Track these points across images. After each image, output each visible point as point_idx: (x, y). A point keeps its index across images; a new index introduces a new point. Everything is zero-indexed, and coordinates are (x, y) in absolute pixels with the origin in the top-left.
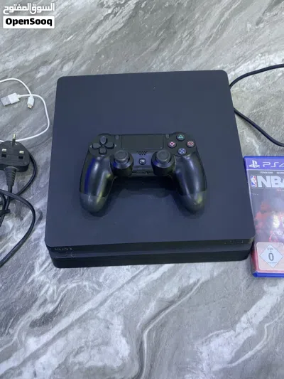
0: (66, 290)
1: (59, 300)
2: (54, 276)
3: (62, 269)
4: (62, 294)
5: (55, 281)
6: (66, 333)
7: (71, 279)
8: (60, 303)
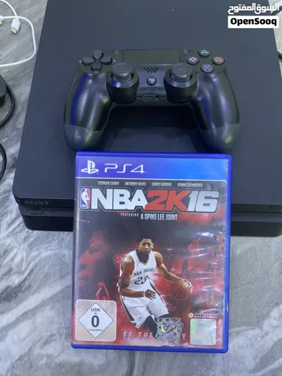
0: (38, 258)
1: (28, 271)
2: (25, 239)
3: (36, 231)
4: (32, 264)
5: (25, 246)
6: (34, 314)
7: (46, 245)
8: (29, 274)
